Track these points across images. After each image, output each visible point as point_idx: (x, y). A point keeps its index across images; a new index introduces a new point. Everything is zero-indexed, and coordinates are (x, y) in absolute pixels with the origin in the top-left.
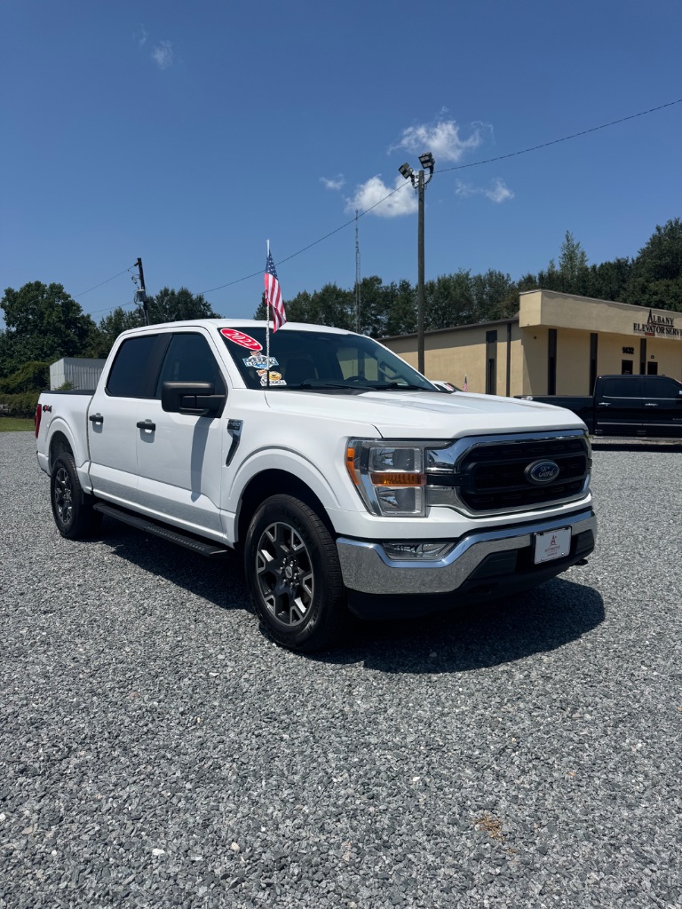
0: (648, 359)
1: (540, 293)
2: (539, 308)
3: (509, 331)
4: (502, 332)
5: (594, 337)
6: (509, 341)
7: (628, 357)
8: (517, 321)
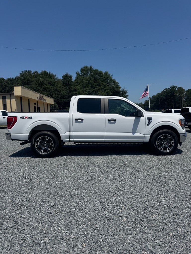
0: (38, 106)
1: (21, 87)
2: (21, 91)
3: (10, 96)
4: (8, 96)
5: (29, 100)
6: (11, 99)
7: (35, 106)
8: (14, 94)
